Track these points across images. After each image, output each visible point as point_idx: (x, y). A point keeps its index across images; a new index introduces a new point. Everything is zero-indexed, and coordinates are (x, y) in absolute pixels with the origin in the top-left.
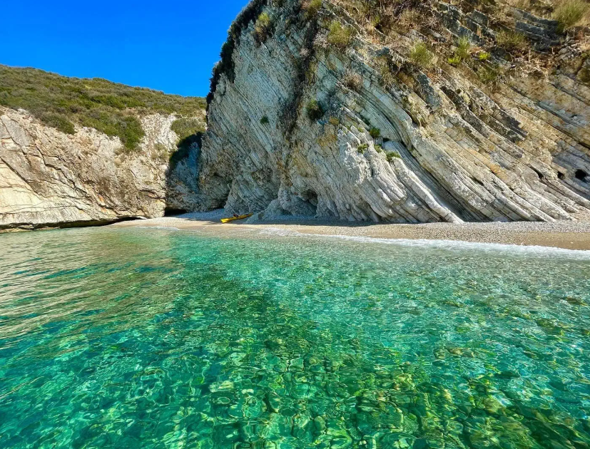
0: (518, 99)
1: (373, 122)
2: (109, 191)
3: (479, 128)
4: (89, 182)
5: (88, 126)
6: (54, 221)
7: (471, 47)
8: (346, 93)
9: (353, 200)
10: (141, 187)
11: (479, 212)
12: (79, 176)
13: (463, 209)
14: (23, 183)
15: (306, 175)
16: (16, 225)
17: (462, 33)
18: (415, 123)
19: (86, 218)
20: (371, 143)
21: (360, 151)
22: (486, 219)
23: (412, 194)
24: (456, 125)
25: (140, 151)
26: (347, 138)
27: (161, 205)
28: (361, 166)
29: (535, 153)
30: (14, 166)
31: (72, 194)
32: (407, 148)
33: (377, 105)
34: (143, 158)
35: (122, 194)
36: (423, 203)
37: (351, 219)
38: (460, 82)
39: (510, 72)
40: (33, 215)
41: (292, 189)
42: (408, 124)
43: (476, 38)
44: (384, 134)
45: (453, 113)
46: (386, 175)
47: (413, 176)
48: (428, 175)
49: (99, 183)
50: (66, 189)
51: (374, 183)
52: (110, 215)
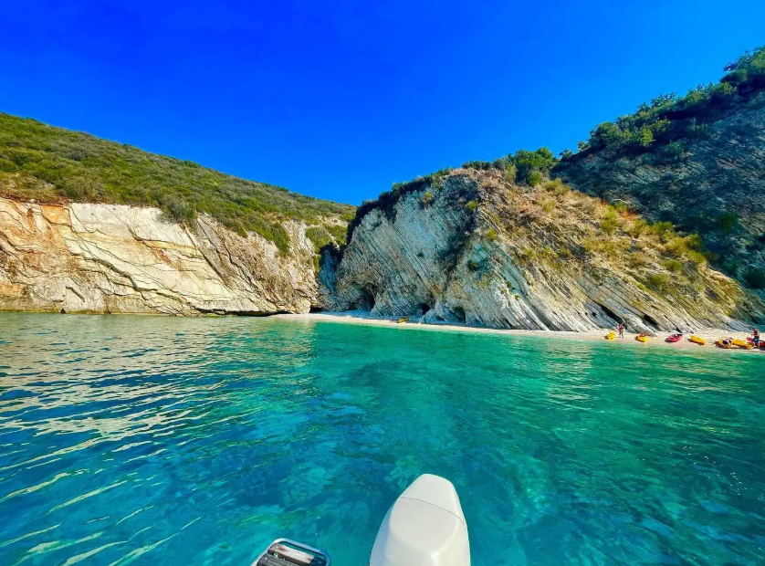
0: (570, 278)
1: (508, 279)
2: (274, 288)
3: (554, 289)
4: (261, 279)
5: (253, 231)
6: (238, 310)
7: (550, 251)
8: (495, 263)
9: (497, 316)
10: (296, 286)
11: (556, 327)
12: (253, 273)
13: (549, 325)
14: (216, 276)
15: (460, 298)
16: (215, 311)
17: (546, 243)
18: (529, 284)
19: (256, 309)
20: (507, 289)
21: (502, 292)
22: (559, 330)
23: (528, 316)
24: (546, 288)
25: (290, 255)
26: (495, 285)
27: (307, 304)
28: (504, 301)
29: (576, 303)
30: (213, 262)
31: (249, 289)
32: (524, 294)
33: (510, 271)
34: (294, 262)
35: (283, 291)
36: (533, 321)
37: (494, 326)
38: (547, 267)
39: (566, 266)
40: (225, 303)
41: (447, 305)
42: (526, 284)
43: (551, 247)
44: (513, 286)
45: (545, 282)
46: (516, 306)
47: (528, 308)
48: (534, 307)
49: (269, 281)
50: (245, 284)
51: (511, 310)
52: (272, 308)
